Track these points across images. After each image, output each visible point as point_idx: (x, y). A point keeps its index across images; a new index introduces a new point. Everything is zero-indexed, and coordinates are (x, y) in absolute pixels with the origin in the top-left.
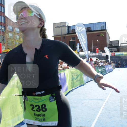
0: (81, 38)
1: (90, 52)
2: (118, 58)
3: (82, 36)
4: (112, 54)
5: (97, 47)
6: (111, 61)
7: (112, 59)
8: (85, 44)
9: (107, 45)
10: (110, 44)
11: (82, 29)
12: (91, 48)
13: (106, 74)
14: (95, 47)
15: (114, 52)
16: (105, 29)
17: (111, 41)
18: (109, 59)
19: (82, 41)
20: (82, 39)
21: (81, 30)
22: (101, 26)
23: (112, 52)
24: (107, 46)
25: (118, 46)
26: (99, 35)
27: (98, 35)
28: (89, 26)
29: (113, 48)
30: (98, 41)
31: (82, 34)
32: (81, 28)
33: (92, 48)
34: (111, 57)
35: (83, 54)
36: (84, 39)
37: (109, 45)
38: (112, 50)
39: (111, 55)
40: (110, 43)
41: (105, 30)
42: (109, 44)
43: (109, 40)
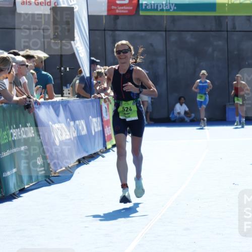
2: (166, 31)
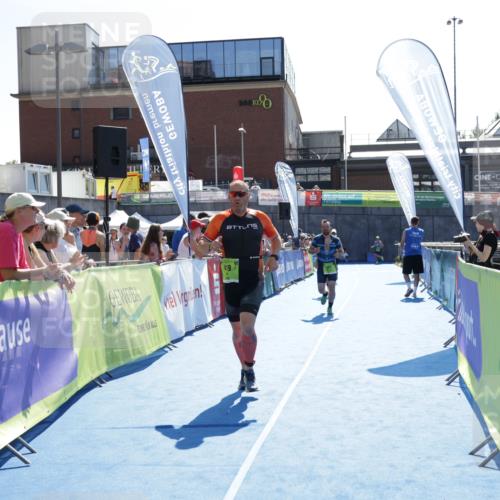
0: (153, 116)
1: (204, 185)
3: (160, 102)
4: (307, 199)
5: (235, 157)
6: (299, 232)
7: (309, 219)
8: (172, 145)
9: (287, 152)
10: (301, 146)
11: (157, 68)
12: (207, 166)
13: (276, 292)
14: (230, 162)
15: (316, 188)
16: (278, 71)
17: (304, 135)
18: (294, 223)
19: (160, 130)
20: (160, 121)
21: (154, 74)
22: (261, 59)
23: (306, 186)
24: (288, 158)
25: (337, 157)
26: (250, 103)
27: (245, 102)
28: (200, 56)
29: (315, 170)
30: (241, 129)
31: (157, 93)
32: (156, 63)
33: (213, 163)
34: (303, 212)
35: (167, 193)
36: (167, 119)
37: (294, 152)
38: (311, 179)
39: (303, 204)
40: (301, 141)
41: (281, 78)
42: (295, 146)
43: (298, 128)
